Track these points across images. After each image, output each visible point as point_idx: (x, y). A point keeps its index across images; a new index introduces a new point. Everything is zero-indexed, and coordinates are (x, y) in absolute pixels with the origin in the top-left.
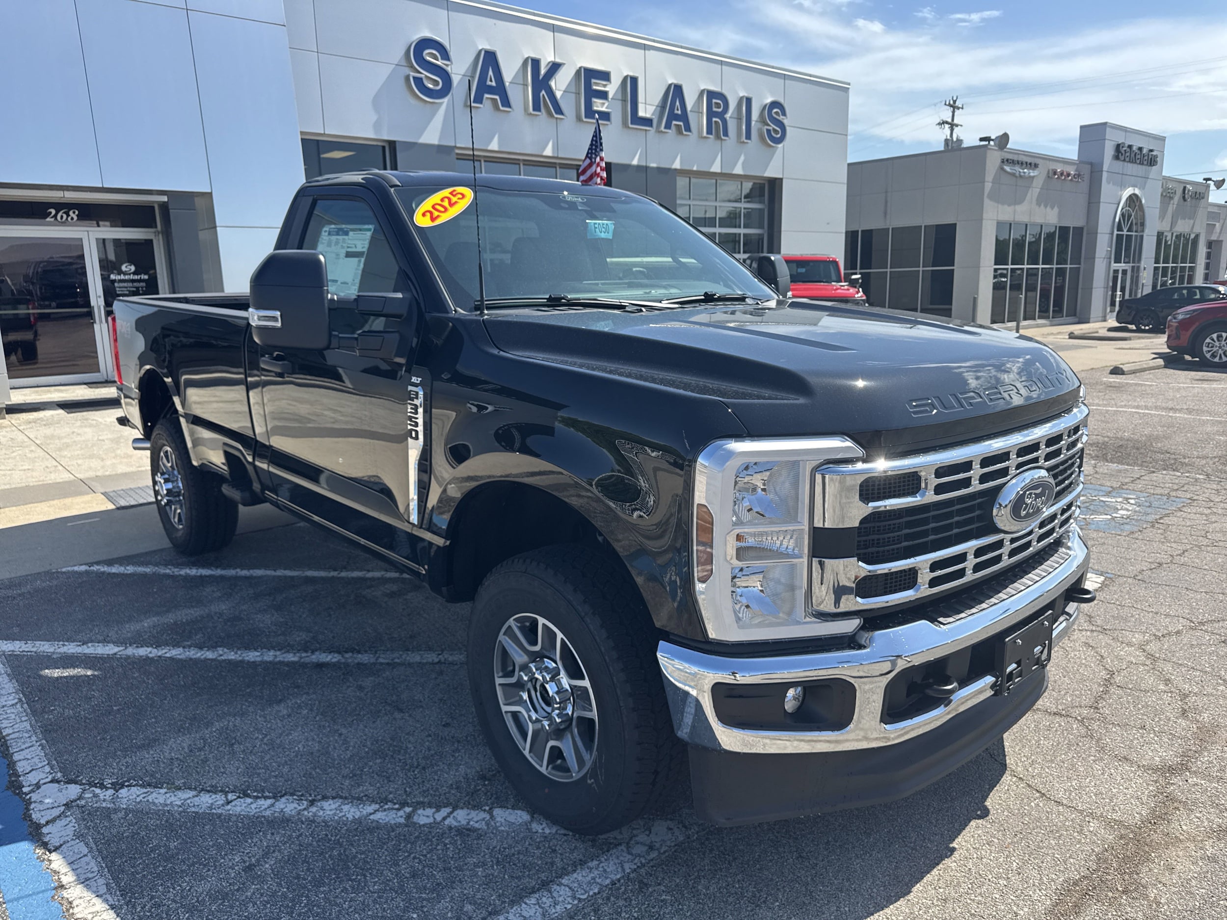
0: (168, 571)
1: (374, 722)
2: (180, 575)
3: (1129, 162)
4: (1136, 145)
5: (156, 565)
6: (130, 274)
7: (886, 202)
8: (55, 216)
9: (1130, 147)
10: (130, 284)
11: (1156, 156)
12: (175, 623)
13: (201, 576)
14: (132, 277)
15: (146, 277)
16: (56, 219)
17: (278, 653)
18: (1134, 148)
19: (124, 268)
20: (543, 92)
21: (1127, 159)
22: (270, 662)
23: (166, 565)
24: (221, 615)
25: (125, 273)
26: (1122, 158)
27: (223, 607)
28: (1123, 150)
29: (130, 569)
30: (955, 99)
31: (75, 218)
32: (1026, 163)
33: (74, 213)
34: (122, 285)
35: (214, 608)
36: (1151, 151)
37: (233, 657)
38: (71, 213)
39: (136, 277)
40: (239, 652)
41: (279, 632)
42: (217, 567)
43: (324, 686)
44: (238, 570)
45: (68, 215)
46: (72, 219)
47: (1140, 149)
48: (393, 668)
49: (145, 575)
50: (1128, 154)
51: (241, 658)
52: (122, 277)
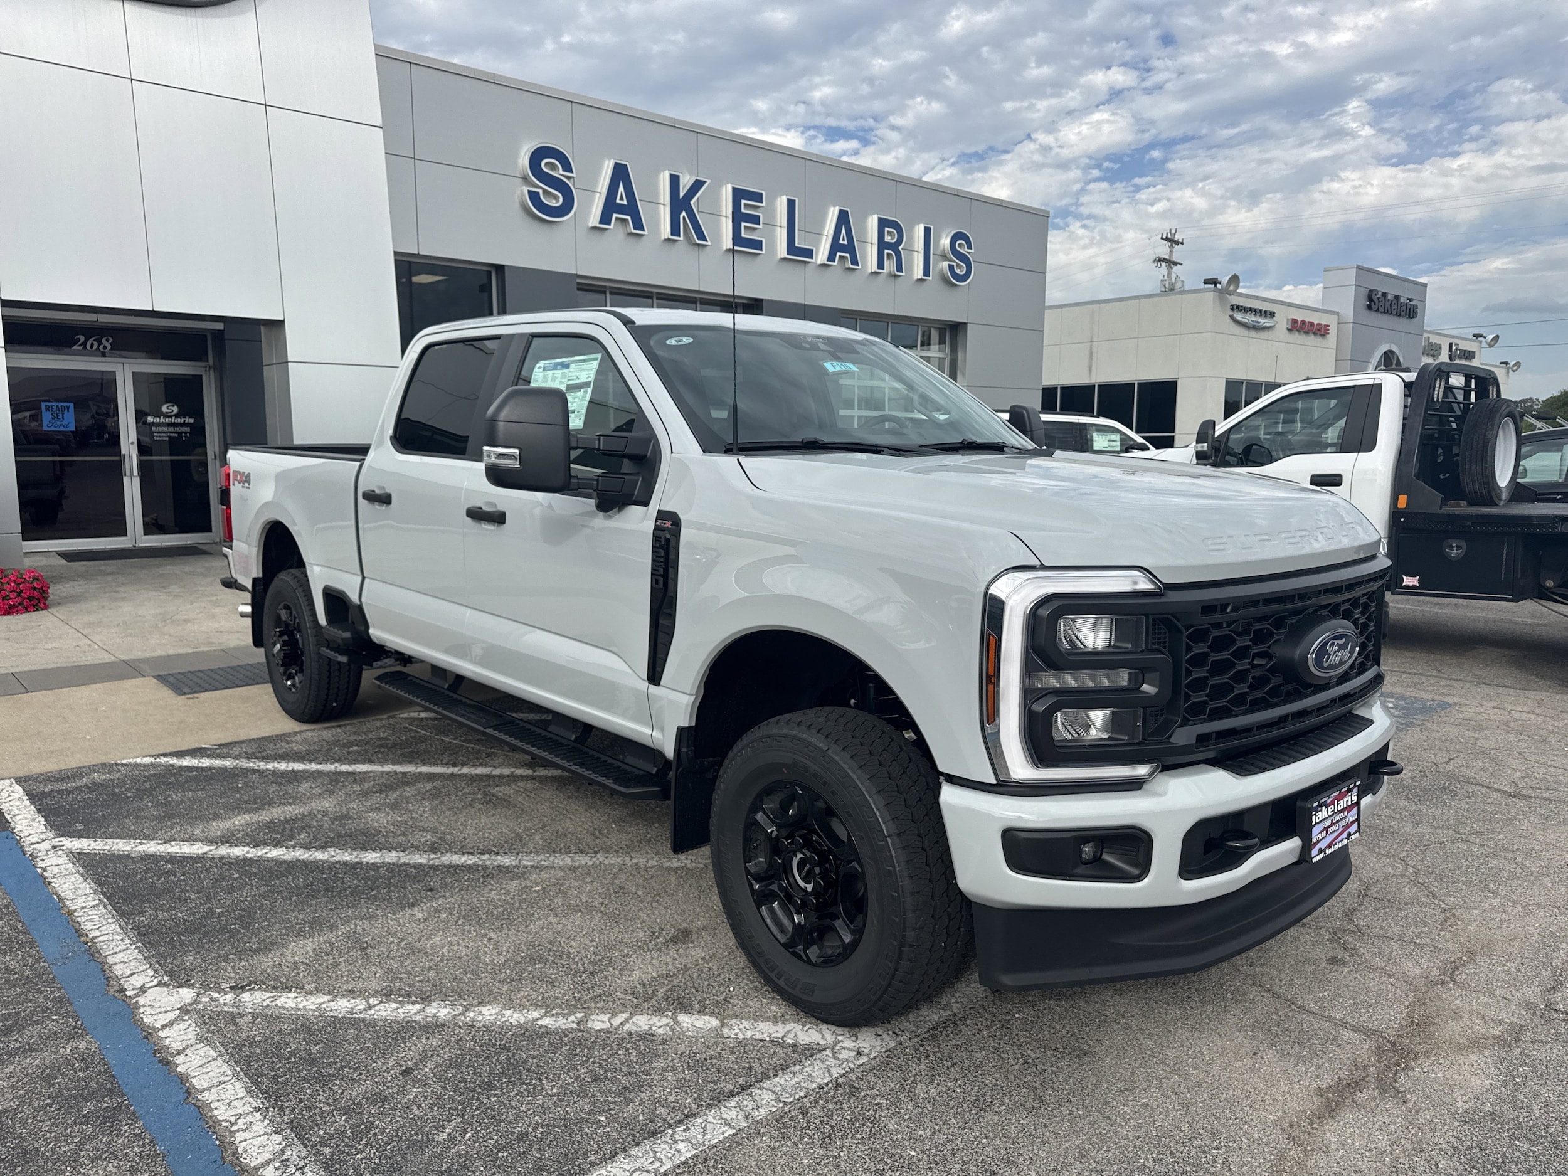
0: (251, 765)
1: (526, 926)
2: (267, 769)
3: (1384, 312)
4: (1391, 293)
5: (236, 757)
6: (171, 417)
7: (1091, 354)
8: (84, 344)
9: (1384, 294)
10: (171, 429)
11: (1416, 307)
12: (271, 822)
13: (293, 771)
14: (173, 420)
15: (191, 421)
16: (85, 348)
17: (402, 854)
18: (1390, 297)
19: (164, 409)
20: (684, 213)
21: (1381, 309)
22: (394, 864)
23: (248, 758)
24: (325, 813)
25: (167, 416)
26: (1375, 307)
27: (327, 804)
28: (1375, 298)
29: (206, 762)
30: (1173, 232)
31: (109, 347)
32: (1261, 311)
33: (108, 340)
34: (161, 429)
35: (315, 805)
36: (1410, 300)
37: (348, 859)
38: (104, 341)
39: (179, 420)
40: (355, 853)
41: (399, 832)
42: (311, 761)
43: (461, 890)
44: (337, 765)
45: (100, 343)
46: (105, 348)
47: (1397, 297)
48: (541, 871)
49: (224, 769)
50: (1382, 303)
51: (357, 860)
52: (162, 420)
